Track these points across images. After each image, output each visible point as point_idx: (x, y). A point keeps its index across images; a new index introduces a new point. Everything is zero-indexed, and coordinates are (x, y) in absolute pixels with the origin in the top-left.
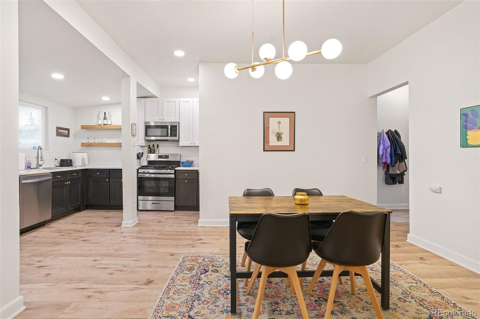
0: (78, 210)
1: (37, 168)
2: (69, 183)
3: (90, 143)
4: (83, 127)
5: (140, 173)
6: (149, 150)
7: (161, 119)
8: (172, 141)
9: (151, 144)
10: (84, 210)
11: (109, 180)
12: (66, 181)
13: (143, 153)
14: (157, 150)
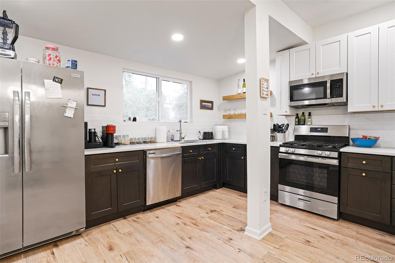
0: (215, 187)
1: (180, 141)
2: (203, 158)
3: (230, 115)
4: (225, 99)
5: (281, 152)
6: (297, 120)
7: (314, 73)
8: (333, 105)
9: (300, 112)
10: (220, 187)
11: (244, 157)
12: (200, 156)
13: (288, 125)
14: (308, 120)
